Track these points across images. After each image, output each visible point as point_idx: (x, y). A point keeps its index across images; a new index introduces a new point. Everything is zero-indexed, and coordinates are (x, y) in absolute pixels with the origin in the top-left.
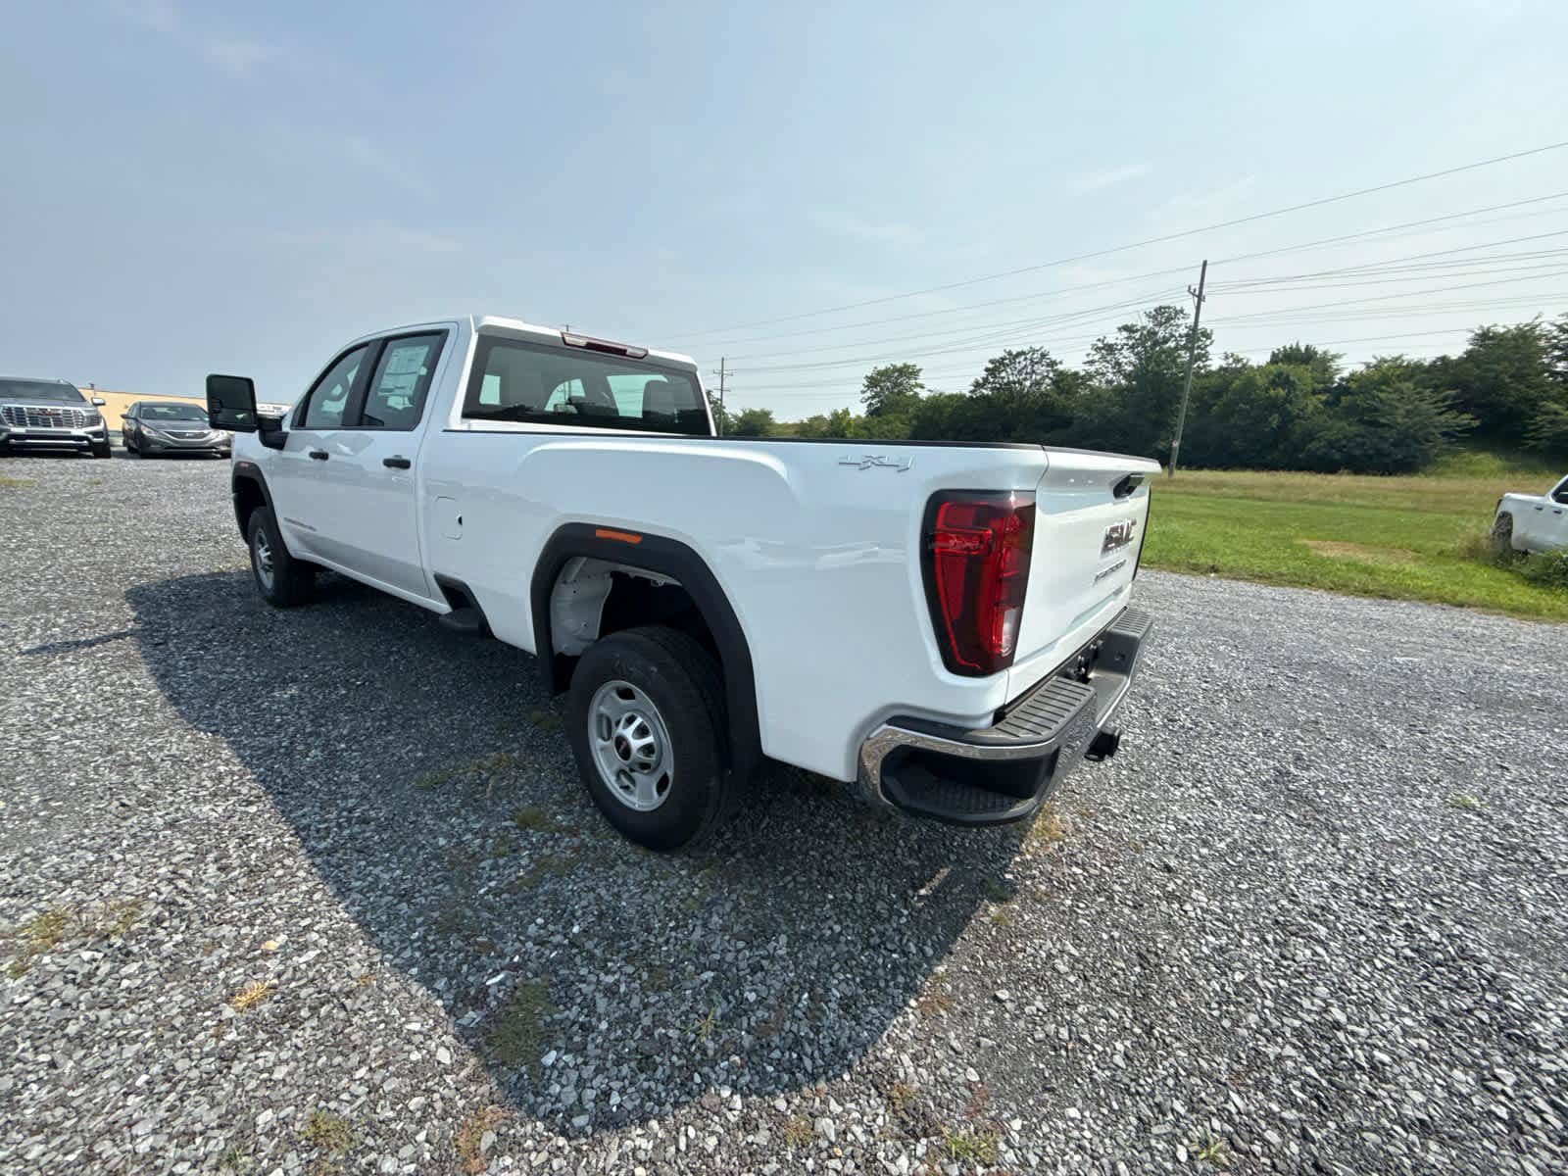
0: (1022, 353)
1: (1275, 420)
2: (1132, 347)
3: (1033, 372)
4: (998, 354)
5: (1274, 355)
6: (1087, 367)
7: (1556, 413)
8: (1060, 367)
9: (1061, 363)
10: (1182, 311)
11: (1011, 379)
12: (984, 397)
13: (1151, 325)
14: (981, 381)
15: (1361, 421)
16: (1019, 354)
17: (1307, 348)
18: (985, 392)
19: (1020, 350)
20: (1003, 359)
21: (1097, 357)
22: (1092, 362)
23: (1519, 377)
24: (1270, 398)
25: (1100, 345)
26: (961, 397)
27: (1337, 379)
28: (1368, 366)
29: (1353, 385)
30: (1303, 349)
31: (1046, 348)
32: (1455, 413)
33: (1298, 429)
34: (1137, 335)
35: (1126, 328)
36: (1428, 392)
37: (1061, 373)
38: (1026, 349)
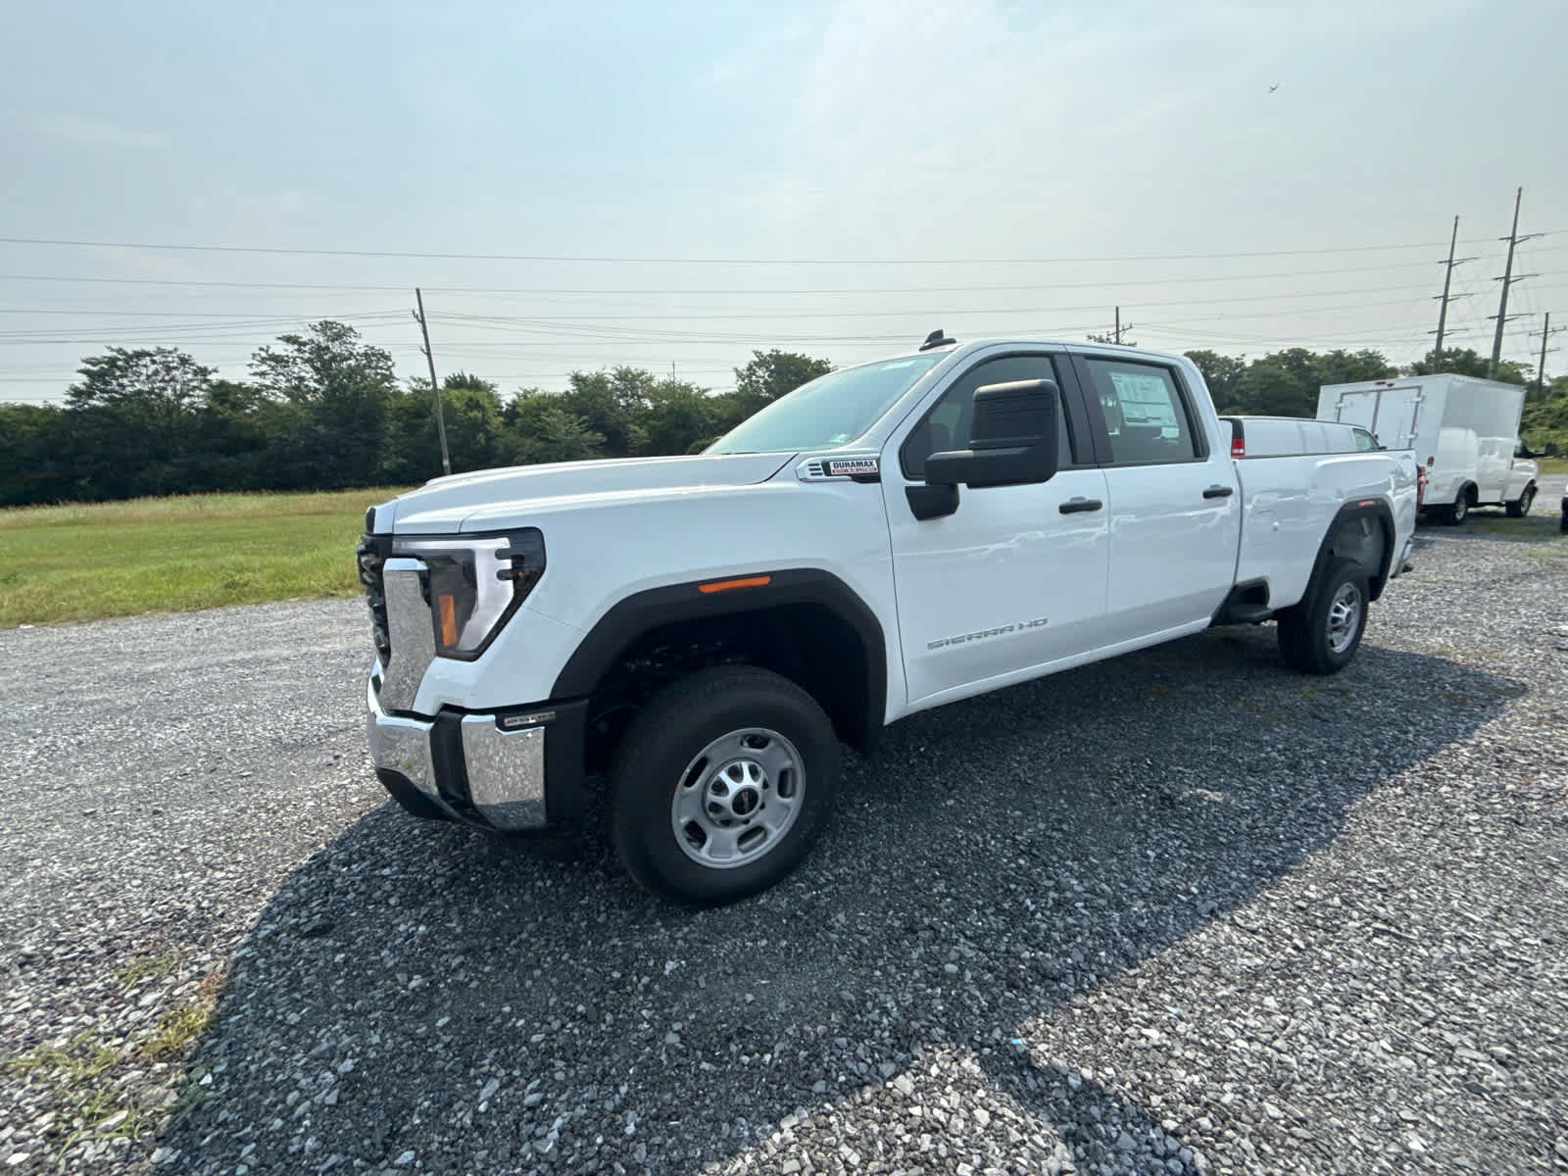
0: (149, 354)
1: (481, 437)
2: (307, 361)
3: (173, 379)
4: (102, 352)
5: (447, 381)
6: (257, 379)
7: (635, 432)
8: (214, 378)
9: (215, 371)
10: (351, 329)
11: (138, 386)
12: (94, 410)
13: (321, 339)
14: (83, 387)
15: (540, 439)
16: (140, 355)
17: (472, 377)
18: (94, 402)
19: (138, 348)
20: (112, 362)
21: (264, 368)
22: (263, 374)
23: (611, 409)
24: (470, 418)
25: (264, 354)
26: (50, 411)
27: (503, 404)
28: (518, 395)
29: (520, 410)
30: (469, 379)
31: (183, 351)
32: (590, 432)
33: (501, 447)
34: (307, 348)
35: (289, 340)
36: (573, 416)
37: (222, 384)
38: (151, 349)
